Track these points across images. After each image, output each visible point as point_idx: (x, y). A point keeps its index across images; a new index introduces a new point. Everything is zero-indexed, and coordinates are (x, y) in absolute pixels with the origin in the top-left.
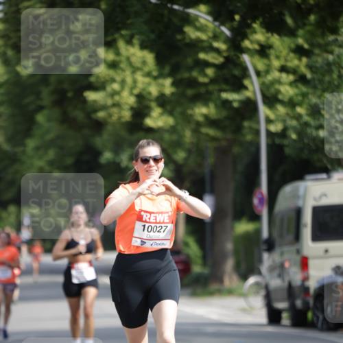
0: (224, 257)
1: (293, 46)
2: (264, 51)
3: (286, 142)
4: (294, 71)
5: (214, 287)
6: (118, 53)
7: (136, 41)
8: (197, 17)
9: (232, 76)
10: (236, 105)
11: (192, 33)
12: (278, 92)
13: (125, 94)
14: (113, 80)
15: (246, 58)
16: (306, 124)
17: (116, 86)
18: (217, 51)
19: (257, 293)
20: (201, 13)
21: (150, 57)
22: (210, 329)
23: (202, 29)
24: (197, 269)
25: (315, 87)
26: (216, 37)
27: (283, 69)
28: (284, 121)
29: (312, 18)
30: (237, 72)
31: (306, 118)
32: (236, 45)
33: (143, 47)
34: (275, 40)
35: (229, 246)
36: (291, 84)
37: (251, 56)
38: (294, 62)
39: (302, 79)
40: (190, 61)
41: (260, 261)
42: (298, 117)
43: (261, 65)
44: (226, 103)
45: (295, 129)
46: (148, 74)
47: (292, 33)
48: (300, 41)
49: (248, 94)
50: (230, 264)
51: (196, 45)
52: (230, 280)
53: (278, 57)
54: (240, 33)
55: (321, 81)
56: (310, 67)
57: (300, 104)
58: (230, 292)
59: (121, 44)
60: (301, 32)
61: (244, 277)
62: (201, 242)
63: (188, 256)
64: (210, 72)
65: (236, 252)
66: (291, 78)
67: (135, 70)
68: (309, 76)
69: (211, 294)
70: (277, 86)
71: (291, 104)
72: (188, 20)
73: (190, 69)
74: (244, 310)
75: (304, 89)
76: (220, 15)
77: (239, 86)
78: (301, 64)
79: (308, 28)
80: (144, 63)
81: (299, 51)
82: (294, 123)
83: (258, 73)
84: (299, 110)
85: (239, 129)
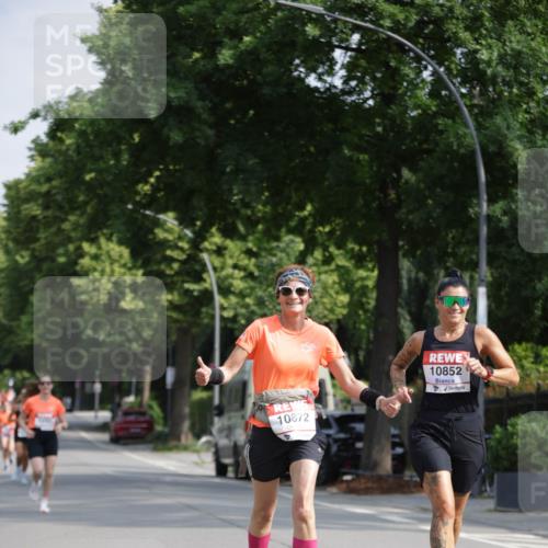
0: (181, 418)
1: (244, 249)
2: (220, 251)
3: (236, 326)
4: (244, 269)
5: (173, 443)
6: (100, 248)
7: (114, 238)
8: (165, 222)
9: (194, 269)
10: (196, 294)
11: (161, 234)
12: (231, 285)
14: (95, 270)
15: (205, 256)
16: (253, 312)
17: (97, 274)
18: (182, 249)
19: (208, 450)
20: (169, 219)
21: (126, 252)
22: (168, 479)
23: (169, 231)
24: (159, 428)
25: (261, 283)
26: (180, 238)
27: (235, 267)
28: (235, 309)
29: (260, 227)
30: (197, 267)
31: (254, 308)
32: (196, 244)
33: (120, 243)
34: (229, 243)
35: (187, 410)
36: (242, 279)
37: (210, 255)
38: (245, 261)
39: (250, 276)
40: (158, 256)
41: (212, 423)
42: (247, 306)
43: (217, 262)
44: (188, 292)
45: (243, 316)
46: (124, 266)
47: (243, 238)
48: (250, 245)
49: (207, 285)
50: (186, 425)
51: (164, 244)
52: (187, 438)
53: (231, 257)
54: (201, 236)
55: (266, 279)
56: (258, 266)
57: (249, 296)
58: (186, 448)
59: (103, 241)
60: (250, 238)
61: (198, 437)
62: (163, 406)
63: (152, 417)
64: (176, 266)
65: (192, 415)
66: (242, 274)
67: (113, 262)
68: (256, 273)
69: (170, 449)
70: (230, 280)
71: (241, 295)
72: (158, 223)
73: (160, 263)
74: (197, 464)
75: (252, 284)
76: (185, 221)
77: (199, 279)
78: (251, 263)
79: (257, 235)
80: (121, 256)
81: (249, 253)
82: (243, 311)
83: (215, 269)
84: (248, 300)
85: (197, 314)
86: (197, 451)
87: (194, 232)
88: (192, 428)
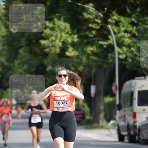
0: (100, 112)
1: (130, 21)
2: (117, 23)
3: (127, 63)
4: (130, 32)
5: (95, 125)
6: (54, 24)
7: (62, 19)
8: (88, 9)
9: (104, 34)
10: (105, 46)
11: (86, 15)
12: (124, 41)
13: (57, 41)
14: (52, 35)
15: (109, 26)
16: (136, 55)
17: (53, 38)
18: (97, 23)
19: (114, 128)
20: (90, 7)
21: (68, 26)
22: (94, 143)
23: (90, 14)
24: (88, 117)
25: (139, 39)
26: (96, 17)
27: (126, 31)
28: (126, 54)
29: (138, 9)
30: (105, 33)
31: (136, 53)
32: (105, 21)
33: (65, 21)
34: (122, 19)
35: (102, 107)
36: (129, 38)
37: (112, 26)
38: (130, 28)
39: (134, 36)
40: (85, 27)
41: (115, 114)
42: (132, 52)
43: (116, 30)
44: (101, 46)
45: (130, 57)
46: (67, 33)
47: (129, 16)
48: (133, 19)
49: (111, 42)
50: (102, 115)
51: (88, 21)
52: (102, 122)
53: (123, 26)
54: (107, 16)
55: (142, 37)
56: (137, 31)
57: (133, 47)
58: (102, 127)
59: (56, 20)
60: (133, 15)
61: (108, 121)
62: (90, 106)
63: (84, 111)
64: (94, 32)
65: (105, 110)
66: (129, 35)
67: (61, 31)
68: (137, 34)
69: (94, 128)
70: (123, 39)
71: (129, 46)
72: (84, 10)
73: (85, 31)
74: (108, 135)
75: (135, 40)
76: (98, 8)
77: (106, 38)
78: (134, 29)
79: (137, 14)
80: (65, 28)
81: (133, 24)
82: (130, 55)
83: (115, 33)
84: (133, 49)
85: (106, 57)
86: (108, 129)
87: (103, 14)
88: (105, 117)
